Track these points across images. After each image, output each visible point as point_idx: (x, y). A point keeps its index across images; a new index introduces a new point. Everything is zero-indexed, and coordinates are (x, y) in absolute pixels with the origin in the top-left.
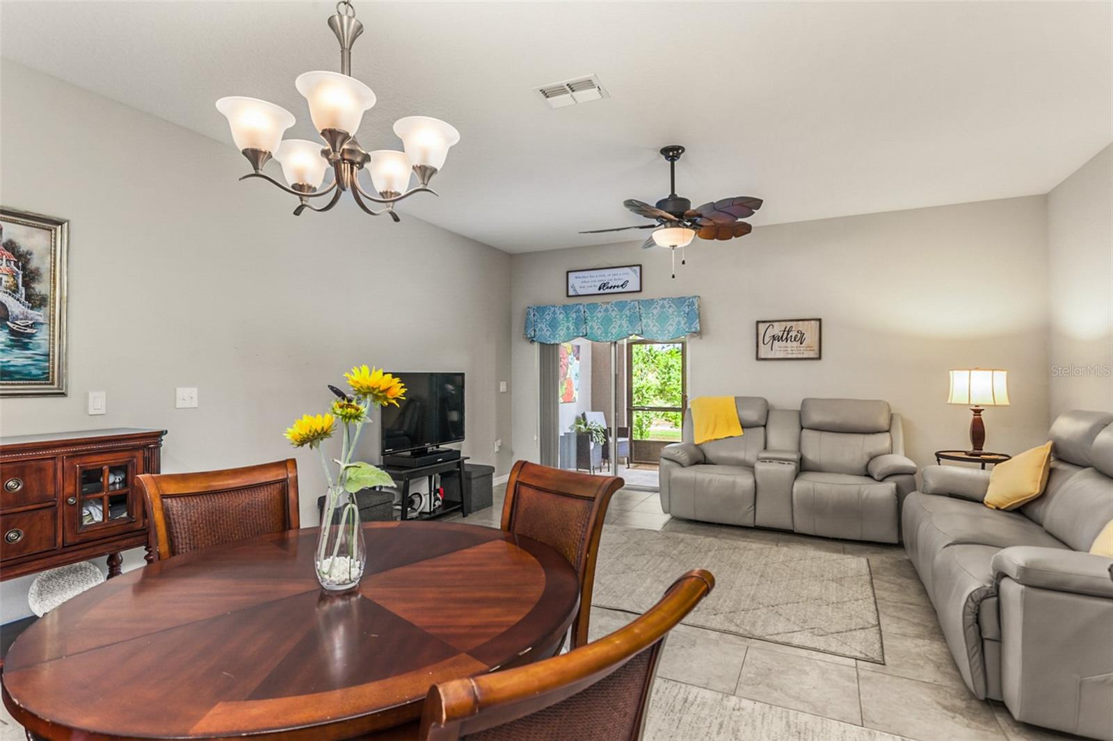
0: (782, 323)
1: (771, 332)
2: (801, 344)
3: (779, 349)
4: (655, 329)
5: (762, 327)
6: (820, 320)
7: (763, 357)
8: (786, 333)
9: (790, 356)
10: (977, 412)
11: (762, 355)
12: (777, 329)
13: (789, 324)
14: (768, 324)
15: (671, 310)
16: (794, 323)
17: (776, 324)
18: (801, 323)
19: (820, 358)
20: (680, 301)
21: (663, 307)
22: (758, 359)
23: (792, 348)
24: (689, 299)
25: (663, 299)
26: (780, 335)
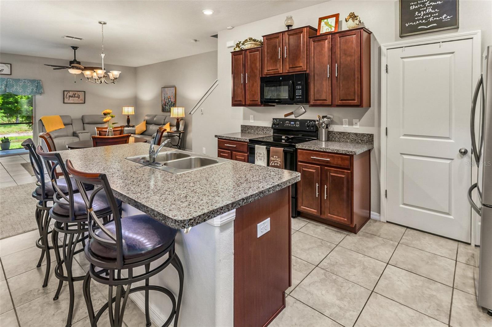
0: (73, 92)
1: (69, 94)
2: (79, 98)
3: (71, 100)
4: (20, 91)
5: (66, 93)
6: (85, 92)
7: (66, 102)
8: (74, 95)
9: (75, 102)
10: (128, 116)
11: (65, 102)
12: (71, 94)
13: (76, 92)
14: (68, 92)
15: (29, 84)
16: (77, 92)
17: (71, 92)
18: (79, 92)
19: (85, 103)
20: (33, 81)
21: (25, 82)
22: (64, 103)
23: (76, 100)
24: (37, 81)
25: (25, 79)
26: (72, 95)
